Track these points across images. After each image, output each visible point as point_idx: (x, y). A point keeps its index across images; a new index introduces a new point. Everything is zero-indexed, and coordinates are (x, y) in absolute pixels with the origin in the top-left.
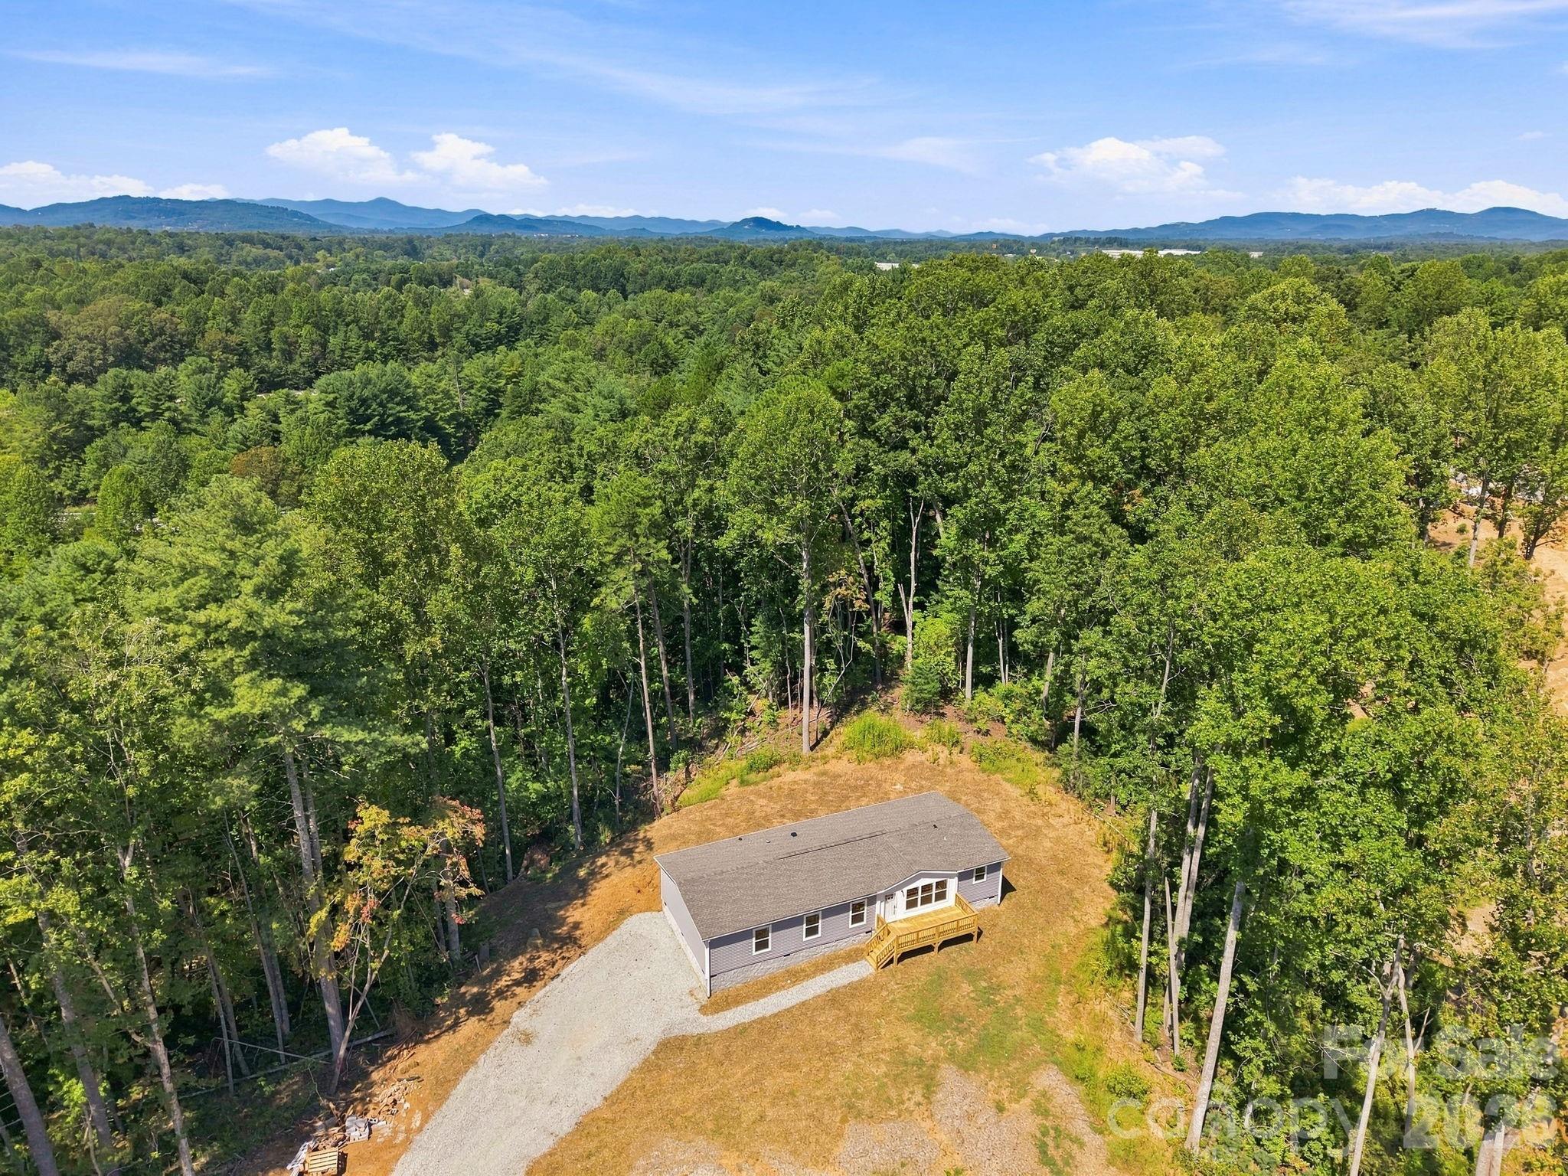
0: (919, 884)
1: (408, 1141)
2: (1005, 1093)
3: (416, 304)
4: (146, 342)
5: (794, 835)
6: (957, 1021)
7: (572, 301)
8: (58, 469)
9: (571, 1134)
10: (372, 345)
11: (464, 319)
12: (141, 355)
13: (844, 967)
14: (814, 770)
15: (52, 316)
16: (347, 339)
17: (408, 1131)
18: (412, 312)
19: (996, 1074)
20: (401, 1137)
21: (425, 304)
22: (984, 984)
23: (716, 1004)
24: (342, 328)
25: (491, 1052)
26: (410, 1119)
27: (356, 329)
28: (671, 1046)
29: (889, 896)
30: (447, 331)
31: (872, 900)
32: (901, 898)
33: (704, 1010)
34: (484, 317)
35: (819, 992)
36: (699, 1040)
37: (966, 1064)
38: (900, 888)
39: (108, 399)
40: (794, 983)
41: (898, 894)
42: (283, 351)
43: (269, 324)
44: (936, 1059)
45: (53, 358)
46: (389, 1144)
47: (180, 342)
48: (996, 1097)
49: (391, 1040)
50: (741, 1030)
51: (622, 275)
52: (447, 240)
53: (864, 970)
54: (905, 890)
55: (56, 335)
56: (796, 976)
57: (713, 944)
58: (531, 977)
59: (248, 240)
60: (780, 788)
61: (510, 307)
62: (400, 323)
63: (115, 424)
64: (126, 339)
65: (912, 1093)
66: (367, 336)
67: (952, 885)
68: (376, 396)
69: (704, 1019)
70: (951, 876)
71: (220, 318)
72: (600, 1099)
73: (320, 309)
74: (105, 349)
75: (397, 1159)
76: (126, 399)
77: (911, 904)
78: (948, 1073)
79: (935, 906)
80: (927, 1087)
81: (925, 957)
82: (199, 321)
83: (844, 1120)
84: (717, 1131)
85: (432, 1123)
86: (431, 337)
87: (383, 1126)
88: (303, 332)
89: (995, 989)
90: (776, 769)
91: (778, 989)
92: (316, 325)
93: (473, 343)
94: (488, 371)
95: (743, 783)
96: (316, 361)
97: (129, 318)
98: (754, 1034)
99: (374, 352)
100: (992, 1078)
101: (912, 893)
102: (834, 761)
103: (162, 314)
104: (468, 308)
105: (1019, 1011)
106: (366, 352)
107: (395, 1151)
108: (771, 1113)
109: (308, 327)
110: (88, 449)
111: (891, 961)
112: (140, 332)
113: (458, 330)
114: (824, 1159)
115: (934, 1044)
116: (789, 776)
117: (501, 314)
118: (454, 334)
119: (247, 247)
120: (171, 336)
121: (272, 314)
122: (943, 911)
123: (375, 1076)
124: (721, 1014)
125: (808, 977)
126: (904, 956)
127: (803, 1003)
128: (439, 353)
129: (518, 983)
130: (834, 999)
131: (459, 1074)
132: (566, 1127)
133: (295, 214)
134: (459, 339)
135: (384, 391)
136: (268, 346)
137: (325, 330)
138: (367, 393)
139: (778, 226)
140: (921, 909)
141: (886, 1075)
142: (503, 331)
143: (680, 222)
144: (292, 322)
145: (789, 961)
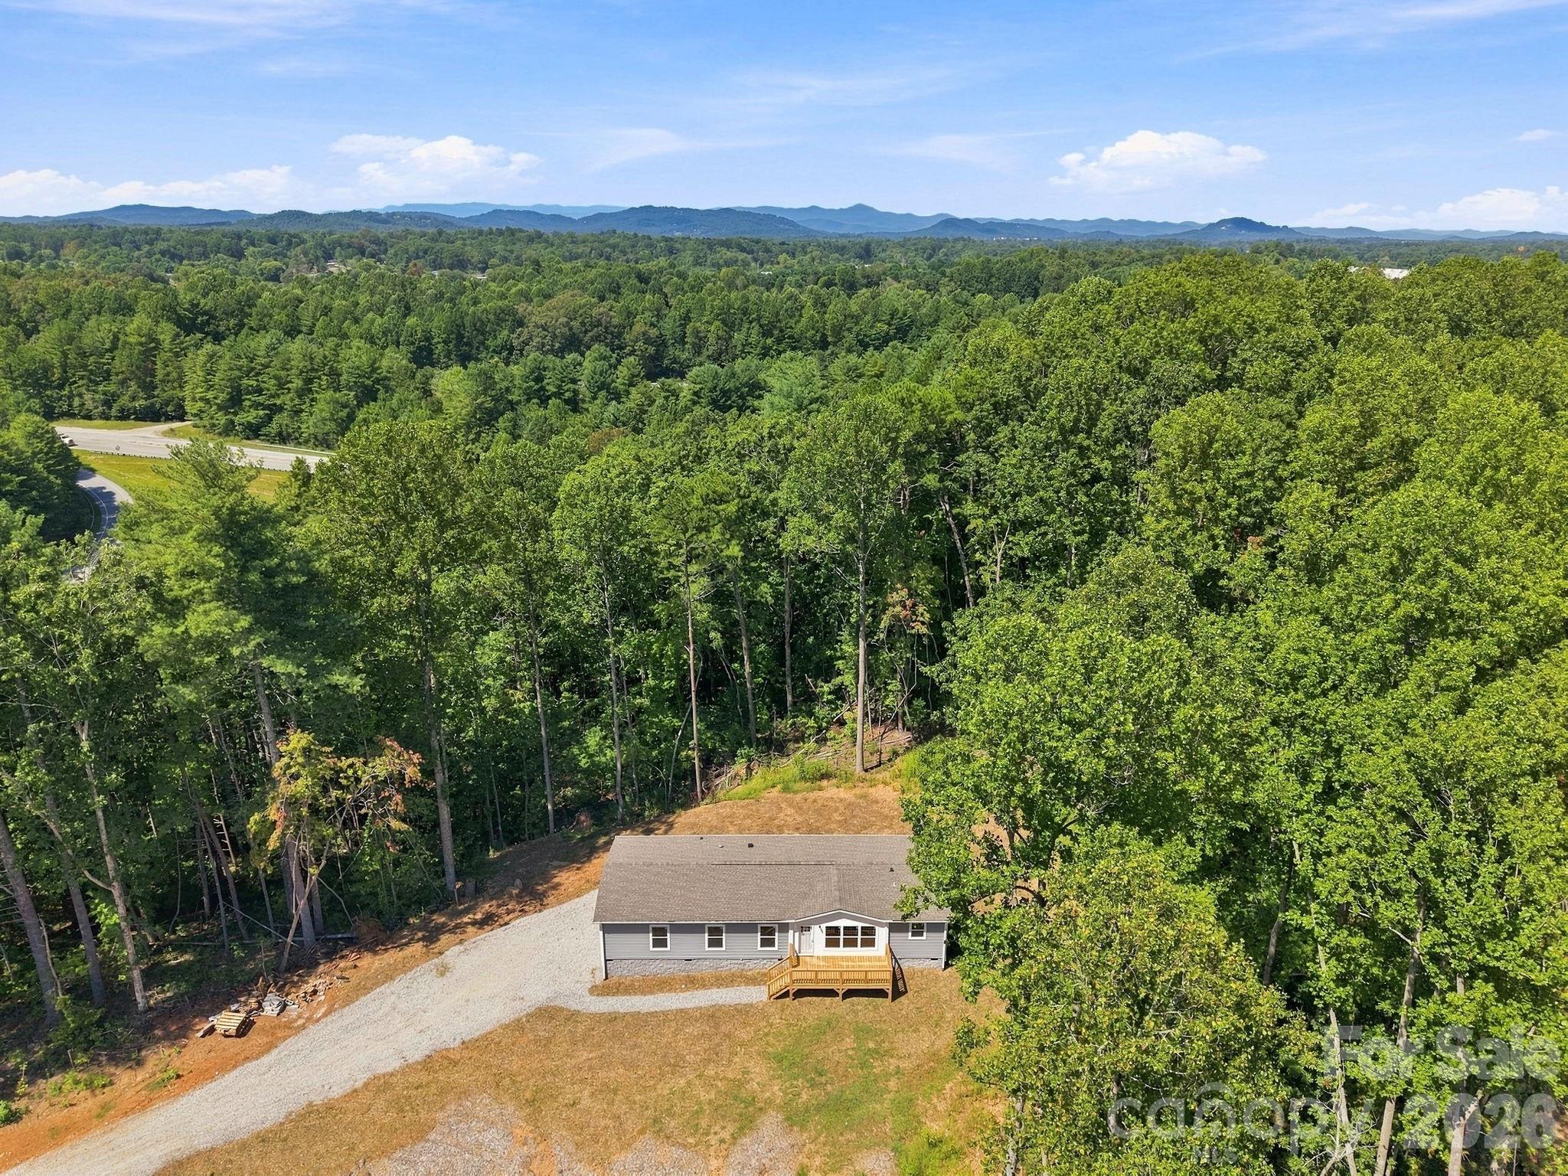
0: (842, 923)
1: (303, 1027)
2: (817, 1161)
3: (815, 305)
4: (586, 332)
5: (751, 846)
6: (817, 1075)
7: (966, 304)
8: (478, 434)
9: (418, 1063)
10: (769, 341)
11: (856, 319)
12: (580, 342)
13: (743, 988)
14: (857, 791)
15: (521, 308)
16: (749, 335)
17: (308, 1019)
18: (809, 312)
19: (822, 1139)
20: (300, 1022)
21: (824, 305)
22: (871, 1045)
23: (608, 986)
24: (746, 326)
25: (410, 975)
26: (316, 1009)
27: (757, 327)
28: (547, 1014)
29: (804, 928)
30: (838, 331)
31: (784, 928)
32: (818, 934)
33: (595, 990)
34: (876, 319)
35: (702, 1004)
36: (573, 1016)
37: (794, 1119)
38: (818, 921)
39: (526, 378)
40: (687, 989)
41: (815, 928)
42: (694, 345)
43: (686, 319)
44: (769, 1102)
45: (515, 343)
46: (288, 1026)
47: (612, 333)
48: (806, 1161)
49: (350, 942)
50: (613, 1018)
51: (1037, 278)
52: (904, 244)
53: (757, 995)
54: (824, 926)
55: (521, 323)
56: (693, 983)
57: (606, 929)
58: (488, 921)
59: (727, 244)
60: (815, 801)
61: (901, 309)
62: (798, 321)
63: (528, 400)
64: (571, 329)
65: (723, 1128)
66: (767, 334)
67: (882, 934)
68: (737, 389)
69: (589, 999)
70: (882, 925)
71: (647, 314)
72: (458, 1042)
73: (730, 307)
74: (554, 337)
75: (285, 1038)
76: (539, 379)
77: (831, 943)
78: (770, 1124)
79: (859, 951)
80: (741, 1129)
81: (828, 1000)
82: (630, 315)
83: (642, 1132)
84: (530, 1103)
85: (329, 1018)
86: (824, 336)
87: (293, 1010)
88: (713, 328)
89: (878, 1053)
90: (825, 783)
91: (670, 990)
92: (724, 322)
93: (861, 343)
94: (849, 370)
95: (786, 789)
96: (720, 354)
97: (575, 312)
98: (619, 1026)
99: (771, 348)
100: (814, 1140)
101: (833, 931)
102: (881, 786)
103: (603, 307)
104: (862, 310)
105: (892, 1084)
106: (763, 348)
107: (287, 1032)
108: (586, 1102)
109: (717, 323)
110: (500, 420)
111: (786, 995)
112: (583, 324)
113: (849, 330)
114: (601, 1162)
115: (776, 1088)
116: (831, 791)
117: (892, 316)
118: (846, 334)
119: (724, 250)
120: (606, 328)
121: (689, 311)
122: (869, 959)
123: (321, 968)
124: (605, 999)
125: (704, 986)
126: (800, 994)
127: (682, 1010)
128: (829, 352)
129: (474, 923)
130: (713, 1015)
131: (378, 984)
132: (416, 1056)
133: (782, 220)
134: (849, 338)
135: (746, 384)
136: (682, 340)
137: (730, 326)
138: (730, 385)
139: (1261, 227)
140: (841, 951)
141: (710, 1102)
142: (892, 332)
143: (1150, 224)
144: (705, 319)
145: (689, 966)
